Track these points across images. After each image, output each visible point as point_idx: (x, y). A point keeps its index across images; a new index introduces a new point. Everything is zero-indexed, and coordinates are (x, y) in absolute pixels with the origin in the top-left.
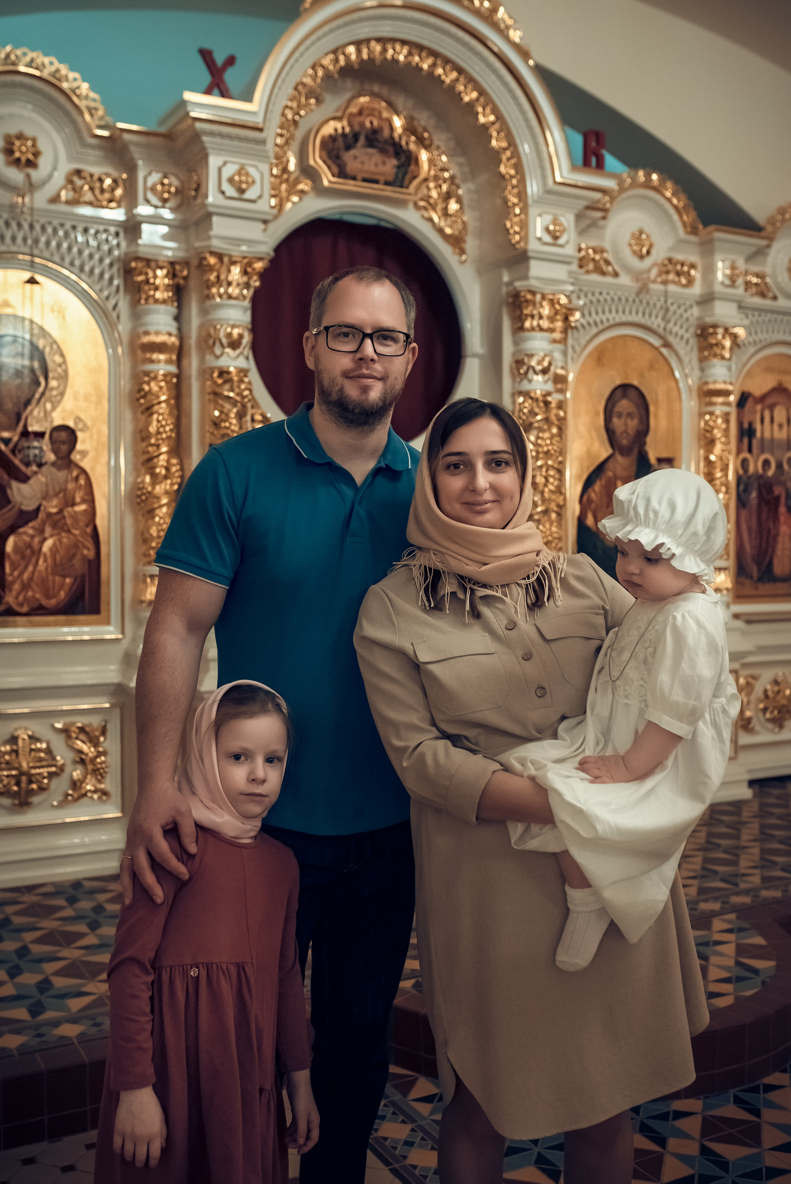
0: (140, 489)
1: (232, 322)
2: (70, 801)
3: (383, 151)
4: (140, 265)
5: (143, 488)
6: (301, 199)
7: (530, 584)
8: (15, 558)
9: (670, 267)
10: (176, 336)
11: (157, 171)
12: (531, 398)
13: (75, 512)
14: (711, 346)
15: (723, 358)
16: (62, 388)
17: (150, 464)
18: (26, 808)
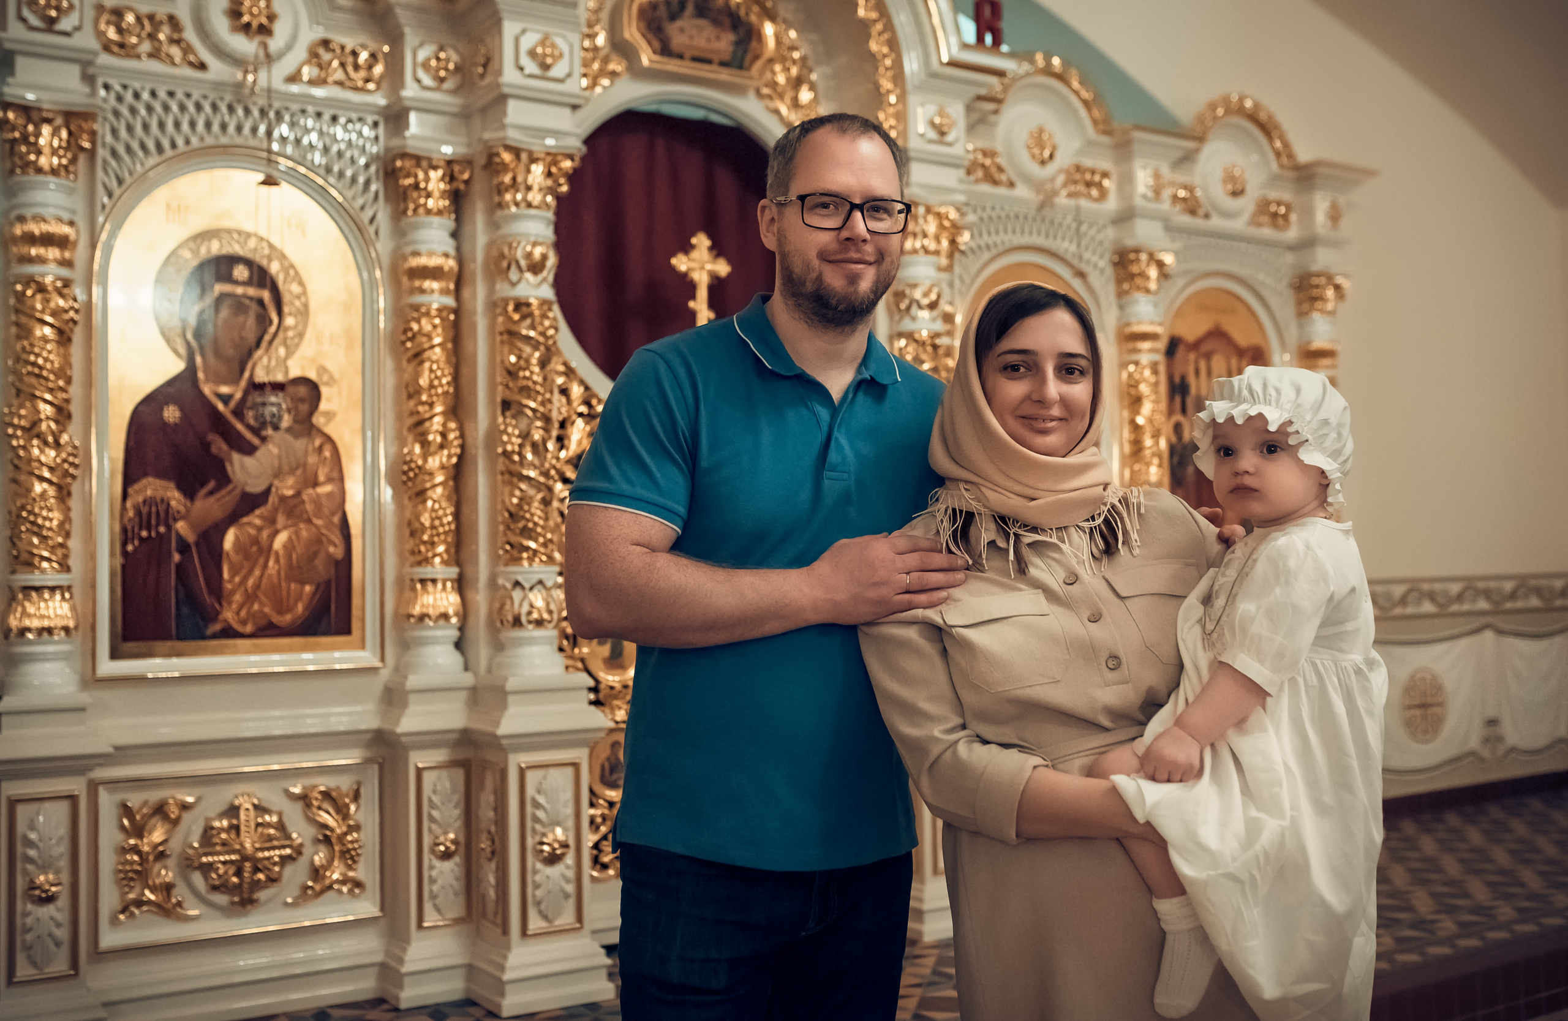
0: (405, 463)
1: (532, 239)
2: (311, 896)
3: (716, 23)
4: (408, 163)
5: (411, 461)
6: (612, 82)
7: (1095, 527)
8: (234, 557)
9: (1078, 176)
10: (454, 258)
11: (432, 42)
12: (916, 341)
13: (318, 495)
14: (1132, 276)
15: (1148, 291)
16: (300, 327)
17: (420, 429)
18: (249, 907)
